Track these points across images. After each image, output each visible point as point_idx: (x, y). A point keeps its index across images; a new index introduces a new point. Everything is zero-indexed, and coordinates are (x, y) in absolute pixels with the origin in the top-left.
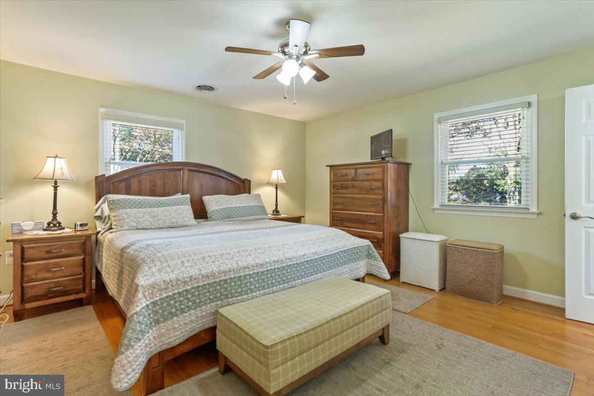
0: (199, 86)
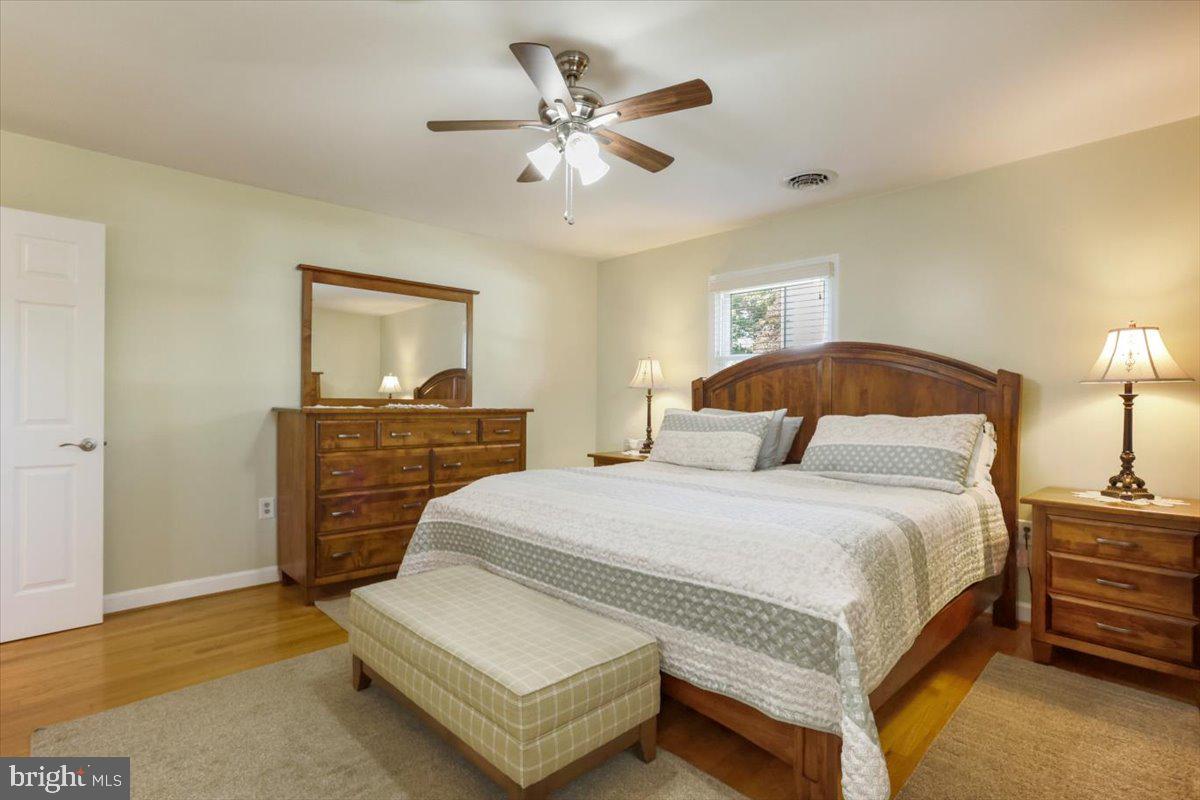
0: (793, 180)
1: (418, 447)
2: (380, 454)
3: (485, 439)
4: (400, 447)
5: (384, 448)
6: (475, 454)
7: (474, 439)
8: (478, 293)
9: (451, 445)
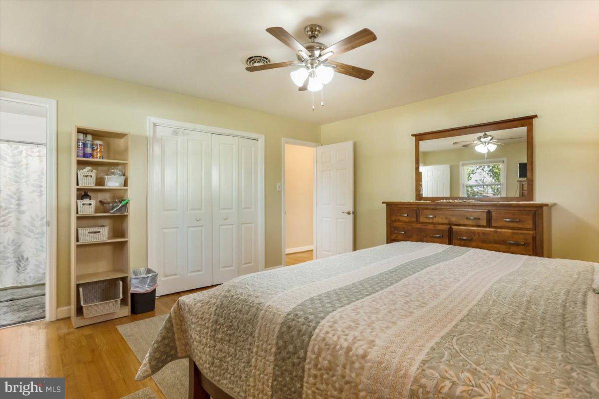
1: (442, 224)
2: (419, 226)
3: (494, 224)
4: (430, 223)
5: (422, 223)
6: (484, 234)
7: (484, 223)
8: (536, 116)
9: (465, 225)
